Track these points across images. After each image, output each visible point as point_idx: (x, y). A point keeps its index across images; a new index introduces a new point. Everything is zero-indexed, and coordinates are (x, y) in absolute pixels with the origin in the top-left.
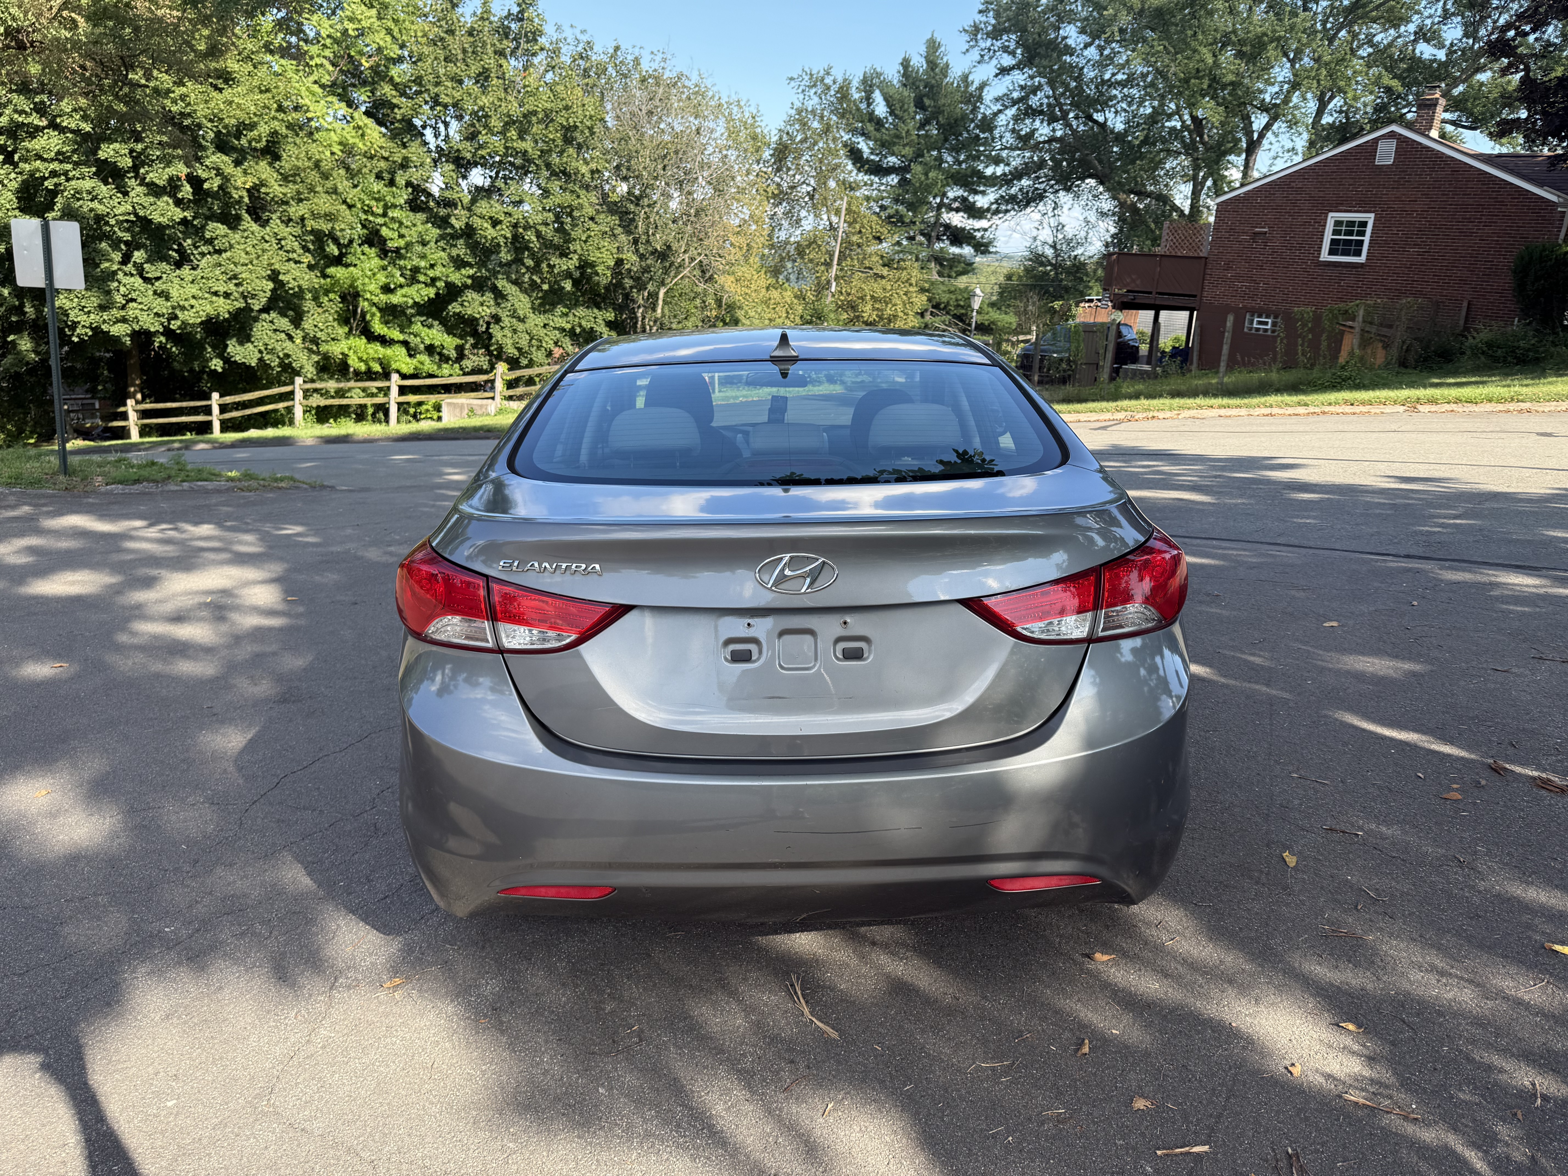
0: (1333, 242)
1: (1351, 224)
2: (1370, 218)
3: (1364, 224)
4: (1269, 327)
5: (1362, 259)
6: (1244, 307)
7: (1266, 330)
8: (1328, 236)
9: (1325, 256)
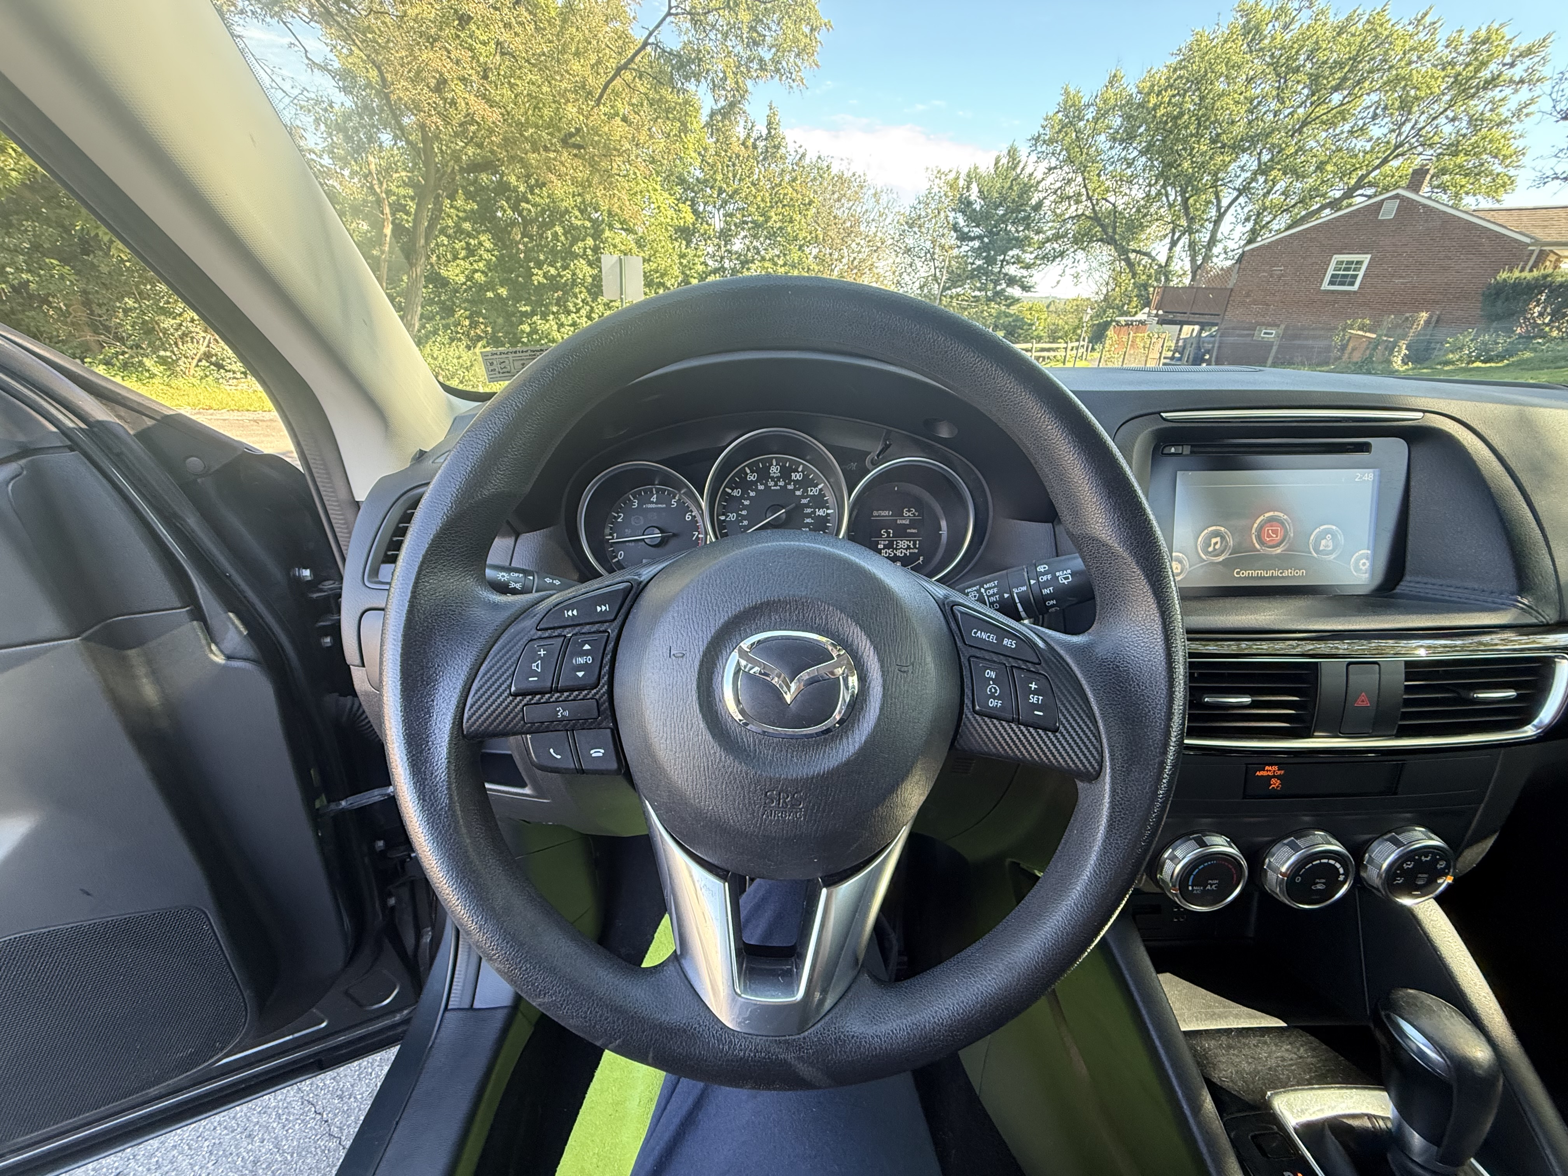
0: (1333, 276)
1: (1348, 263)
2: (1366, 258)
3: (1360, 263)
4: (1273, 336)
5: (1356, 287)
6: (1256, 322)
8: (1330, 272)
9: (1325, 286)
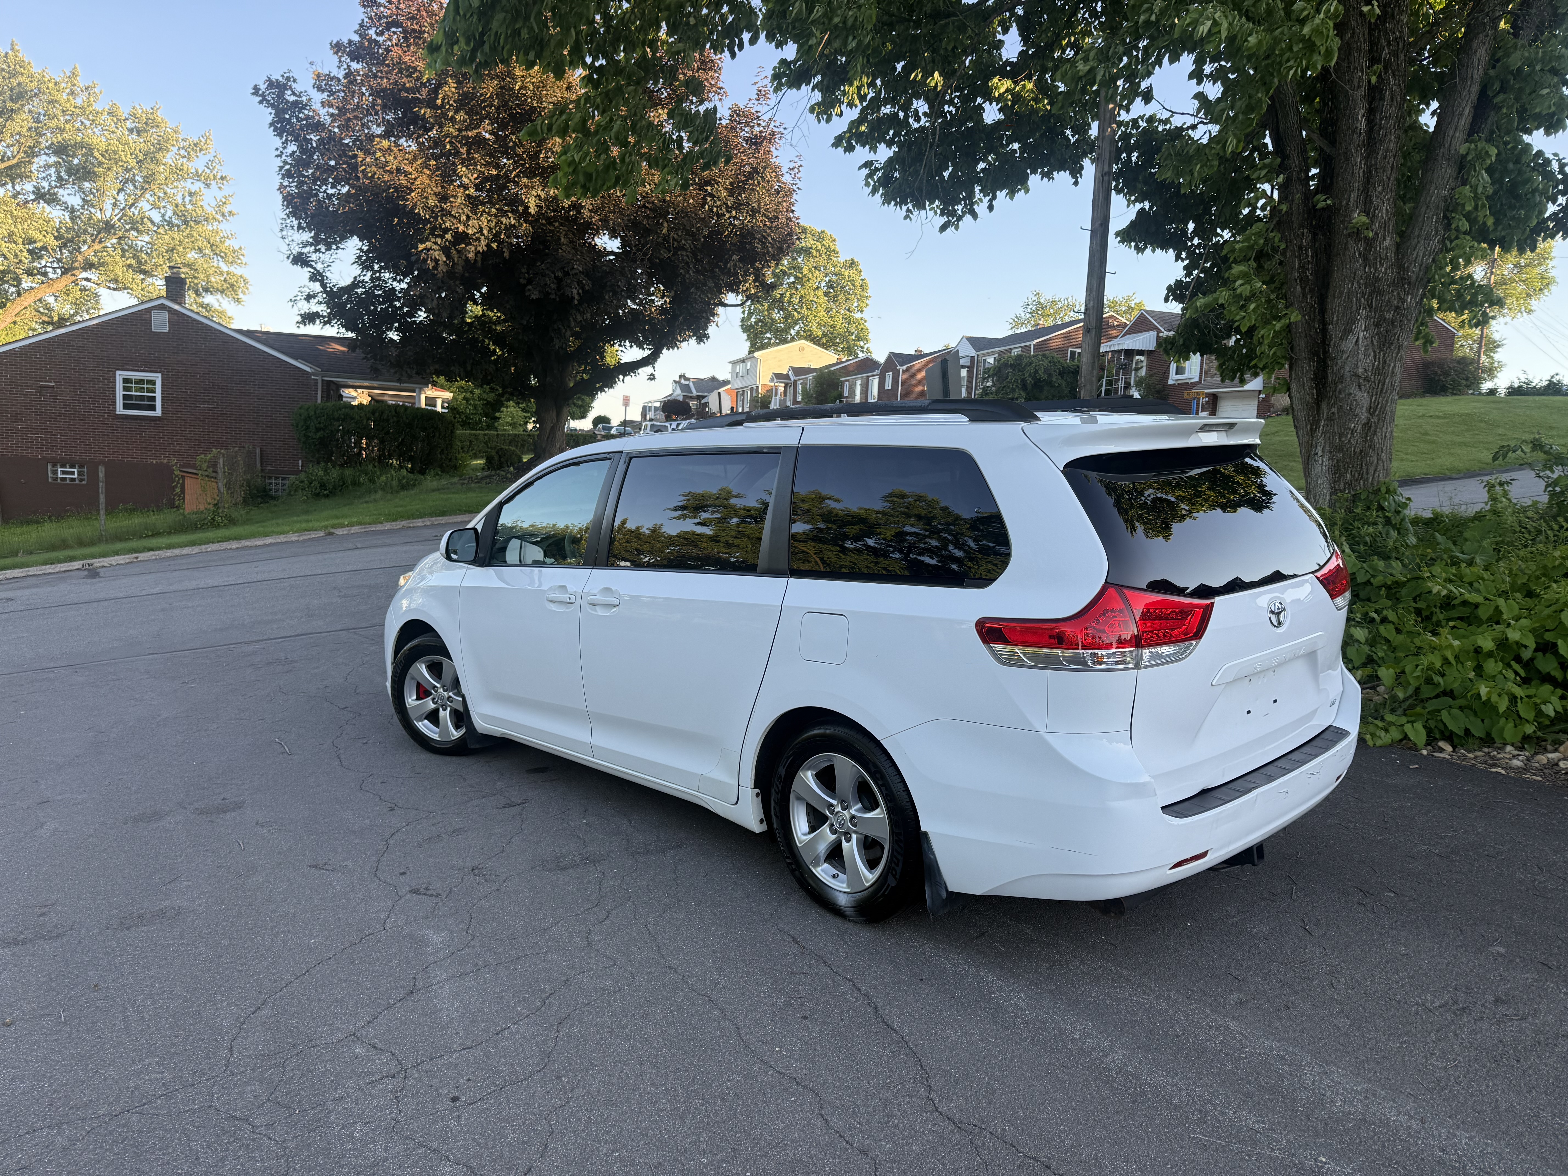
0: (125, 397)
1: (140, 381)
2: (158, 378)
3: (153, 382)
4: (76, 476)
5: (158, 412)
6: (43, 458)
7: (73, 480)
8: (120, 393)
9: (120, 410)
